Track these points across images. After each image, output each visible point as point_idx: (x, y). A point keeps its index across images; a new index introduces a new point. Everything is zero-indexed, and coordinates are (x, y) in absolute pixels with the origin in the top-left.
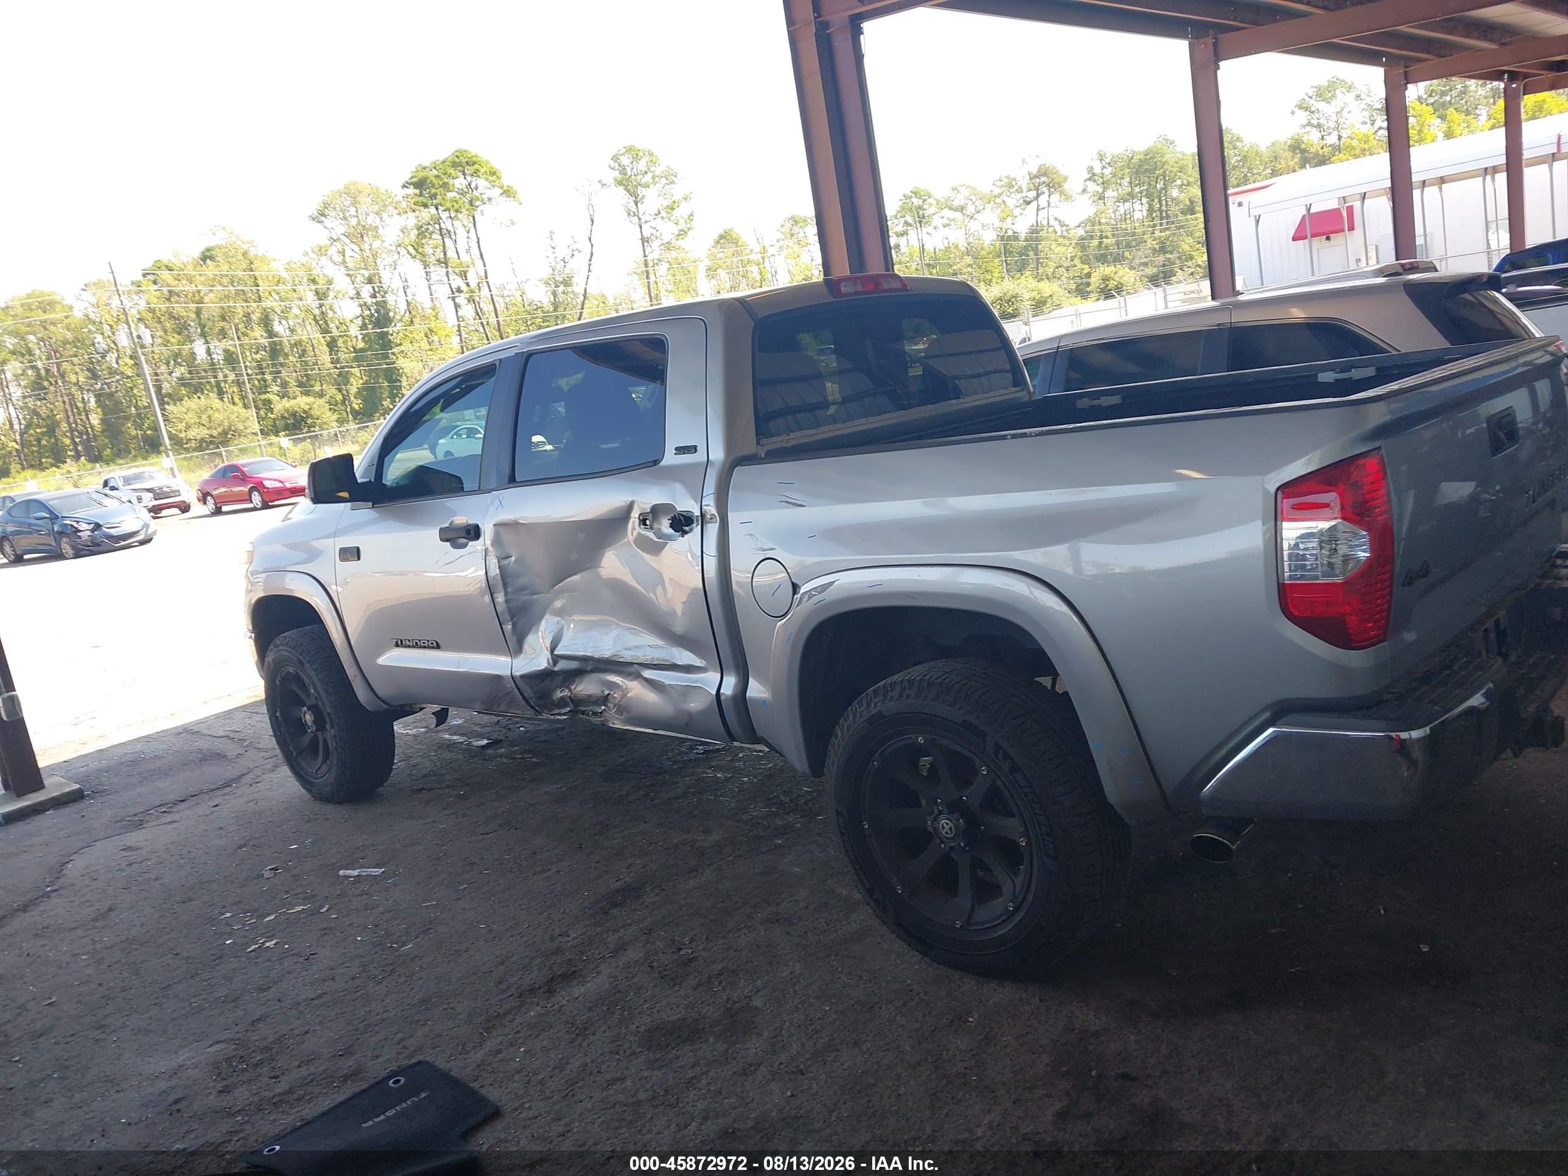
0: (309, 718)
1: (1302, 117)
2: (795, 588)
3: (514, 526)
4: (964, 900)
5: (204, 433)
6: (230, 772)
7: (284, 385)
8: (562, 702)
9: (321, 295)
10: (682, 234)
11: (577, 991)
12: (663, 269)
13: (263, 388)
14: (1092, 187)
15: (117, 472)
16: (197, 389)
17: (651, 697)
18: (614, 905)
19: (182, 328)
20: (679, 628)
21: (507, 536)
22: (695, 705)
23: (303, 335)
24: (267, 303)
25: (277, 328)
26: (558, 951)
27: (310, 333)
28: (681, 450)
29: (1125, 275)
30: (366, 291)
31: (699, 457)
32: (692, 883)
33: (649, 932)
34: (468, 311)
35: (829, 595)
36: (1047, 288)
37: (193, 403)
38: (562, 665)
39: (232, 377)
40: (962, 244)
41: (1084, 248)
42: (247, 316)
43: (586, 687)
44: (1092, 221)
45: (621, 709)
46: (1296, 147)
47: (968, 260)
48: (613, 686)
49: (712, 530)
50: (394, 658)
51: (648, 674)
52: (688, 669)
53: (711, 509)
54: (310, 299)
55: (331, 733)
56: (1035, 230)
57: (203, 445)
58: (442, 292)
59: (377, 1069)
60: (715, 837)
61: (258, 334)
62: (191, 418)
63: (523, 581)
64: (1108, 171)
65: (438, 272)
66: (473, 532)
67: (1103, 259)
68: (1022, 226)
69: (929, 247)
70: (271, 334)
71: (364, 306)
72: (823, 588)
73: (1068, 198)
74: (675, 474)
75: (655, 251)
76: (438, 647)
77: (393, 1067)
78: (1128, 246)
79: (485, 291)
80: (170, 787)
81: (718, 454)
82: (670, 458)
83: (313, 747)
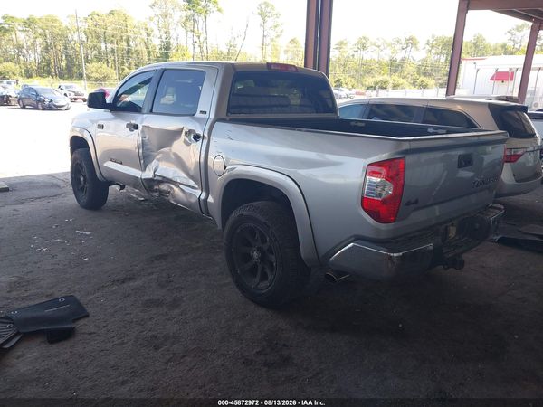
0: (82, 179)
1: (509, 36)
2: (225, 167)
3: (148, 127)
4: (257, 280)
5: (97, 75)
6: (60, 192)
7: (130, 64)
8: (156, 190)
9: (148, 35)
10: (278, 36)
11: (131, 284)
12: (269, 48)
13: (123, 64)
14: (428, 47)
15: (65, 83)
16: (100, 60)
17: (181, 194)
18: (156, 260)
19: (98, 37)
20: (192, 173)
21: (146, 130)
22: (193, 200)
23: (139, 48)
24: (129, 34)
25: (131, 43)
26: (131, 270)
27: (142, 48)
28: (202, 112)
29: (430, 81)
30: (164, 36)
31: (206, 116)
32: (184, 258)
33: (163, 270)
34: (198, 50)
35: (234, 172)
36: (401, 81)
37: (96, 65)
38: (157, 178)
39: (113, 58)
40: (377, 60)
41: (419, 69)
42: (122, 37)
43: (164, 187)
44: (425, 60)
45: (173, 197)
46: (504, 46)
47: (377, 65)
48: (171, 188)
49: (205, 142)
50: (109, 165)
51: (181, 186)
52: (193, 188)
53: (206, 135)
54: (145, 36)
55: (87, 185)
56: (403, 60)
57: (96, 80)
58: (190, 42)
59: (58, 295)
60: (199, 245)
61: (125, 44)
62: (94, 69)
63: (149, 147)
64: (434, 42)
65: (190, 34)
66: (136, 127)
67: (425, 74)
68: (399, 57)
69: (364, 58)
70: (128, 45)
71: (162, 41)
72: (233, 169)
73: (417, 49)
74: (199, 120)
75: (267, 41)
76: (121, 163)
77: (63, 295)
78: (435, 71)
79: (205, 44)
80: (37, 193)
81: (212, 116)
82: (198, 115)
83: (83, 189)
